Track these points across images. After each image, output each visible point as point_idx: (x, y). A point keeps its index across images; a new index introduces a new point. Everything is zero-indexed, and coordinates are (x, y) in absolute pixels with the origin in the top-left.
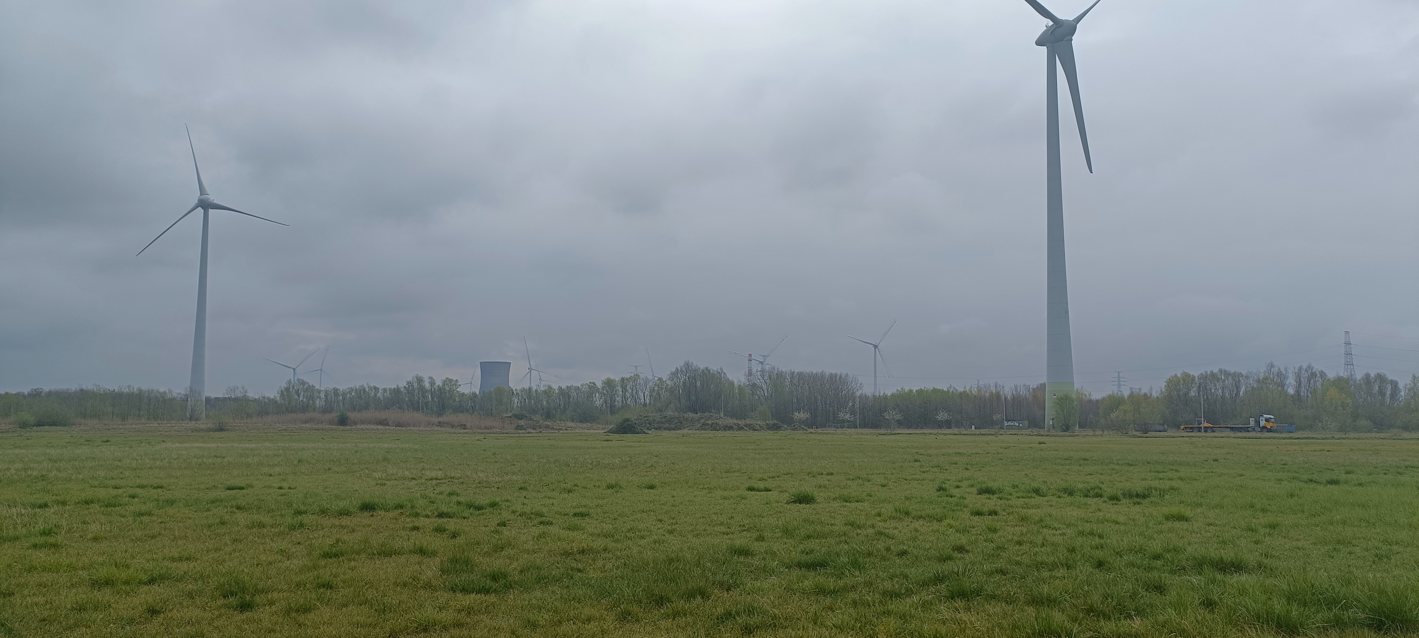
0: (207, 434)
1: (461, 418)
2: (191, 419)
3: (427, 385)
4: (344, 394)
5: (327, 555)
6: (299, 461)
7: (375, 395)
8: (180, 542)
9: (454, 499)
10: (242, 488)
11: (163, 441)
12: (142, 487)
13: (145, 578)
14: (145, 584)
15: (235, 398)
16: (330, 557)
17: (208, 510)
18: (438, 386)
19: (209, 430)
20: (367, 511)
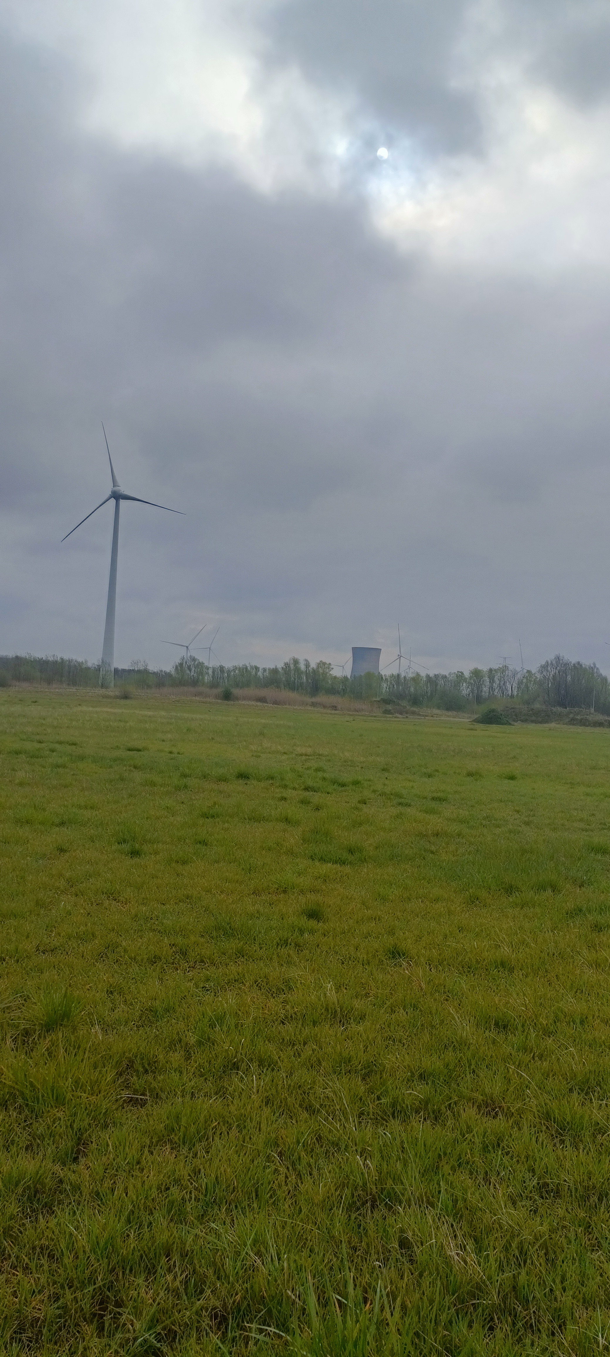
0: (115, 700)
1: (333, 699)
2: (102, 687)
3: (302, 667)
4: (229, 672)
5: (205, 816)
6: (188, 730)
7: (256, 674)
8: (86, 793)
9: (320, 774)
10: (139, 750)
11: (79, 705)
12: (60, 743)
13: (57, 821)
14: (57, 826)
15: (138, 670)
16: (208, 818)
17: (111, 767)
18: (313, 669)
19: (116, 697)
20: (242, 779)
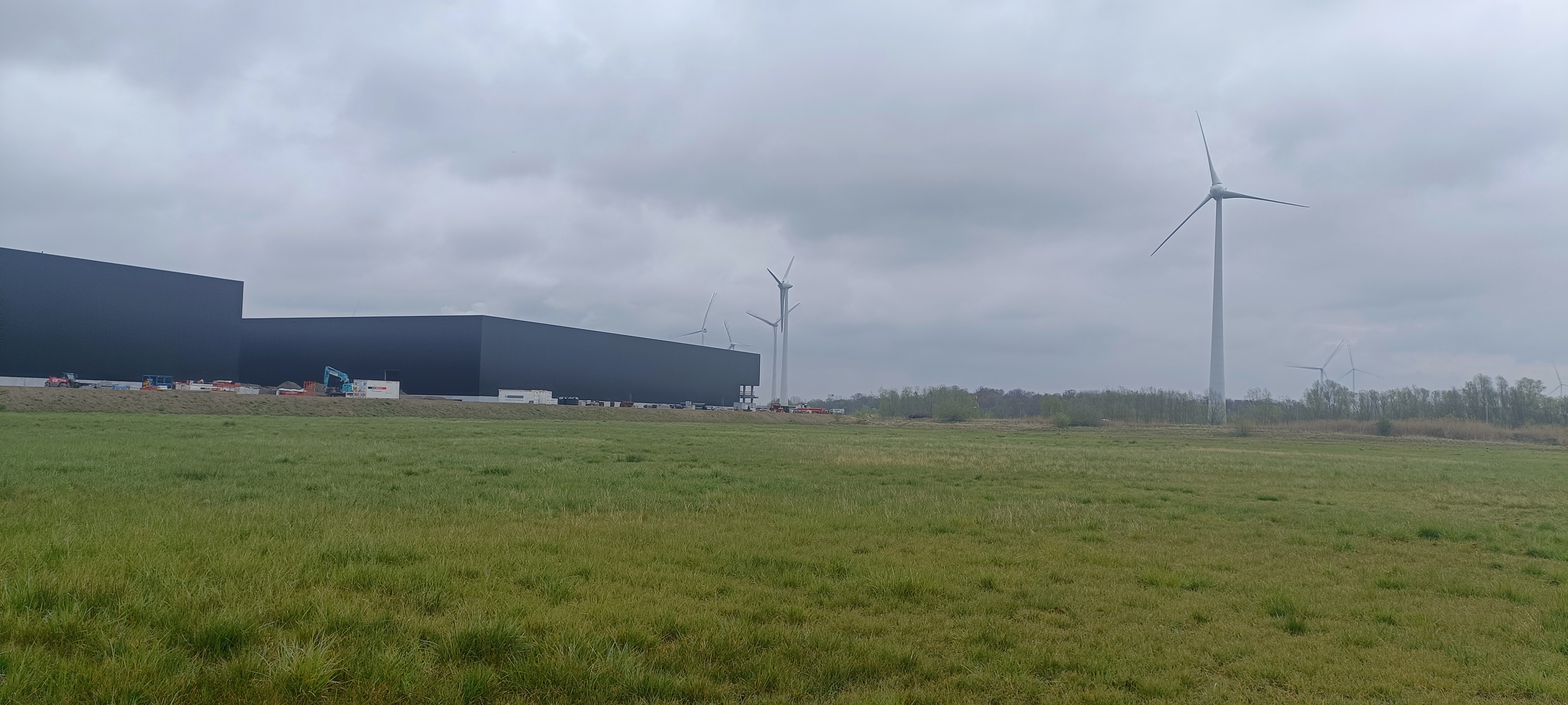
0: (1229, 438)
1: (1549, 430)
2: (1212, 423)
3: (1495, 387)
4: (1384, 398)
5: (1384, 585)
6: (1336, 474)
7: (1424, 400)
10: (1274, 500)
11: (1187, 445)
12: (1172, 490)
13: (1187, 583)
14: (1188, 589)
15: (1257, 401)
16: (1389, 588)
17: (1241, 520)
18: (1512, 389)
19: (1232, 435)
20: (1427, 538)
